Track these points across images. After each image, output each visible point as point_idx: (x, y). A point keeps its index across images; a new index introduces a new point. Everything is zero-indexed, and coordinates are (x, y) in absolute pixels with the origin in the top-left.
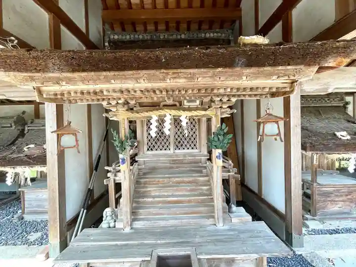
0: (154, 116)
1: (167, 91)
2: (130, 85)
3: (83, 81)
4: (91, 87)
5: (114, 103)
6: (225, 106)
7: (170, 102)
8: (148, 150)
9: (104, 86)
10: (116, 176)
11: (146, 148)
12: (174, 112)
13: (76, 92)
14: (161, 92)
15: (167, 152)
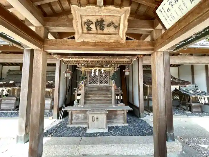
0: (93, 69)
1: (98, 62)
2: (87, 60)
3: (76, 58)
4: (77, 60)
5: (80, 65)
6: (116, 67)
7: (98, 65)
8: (90, 84)
9: (81, 59)
10: (78, 91)
11: (89, 83)
12: (100, 68)
13: (73, 61)
14: (96, 62)
15: (97, 85)
